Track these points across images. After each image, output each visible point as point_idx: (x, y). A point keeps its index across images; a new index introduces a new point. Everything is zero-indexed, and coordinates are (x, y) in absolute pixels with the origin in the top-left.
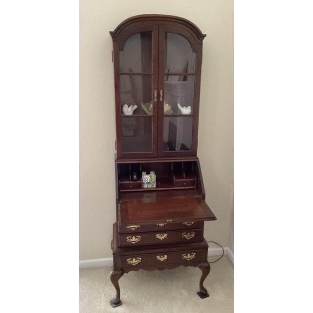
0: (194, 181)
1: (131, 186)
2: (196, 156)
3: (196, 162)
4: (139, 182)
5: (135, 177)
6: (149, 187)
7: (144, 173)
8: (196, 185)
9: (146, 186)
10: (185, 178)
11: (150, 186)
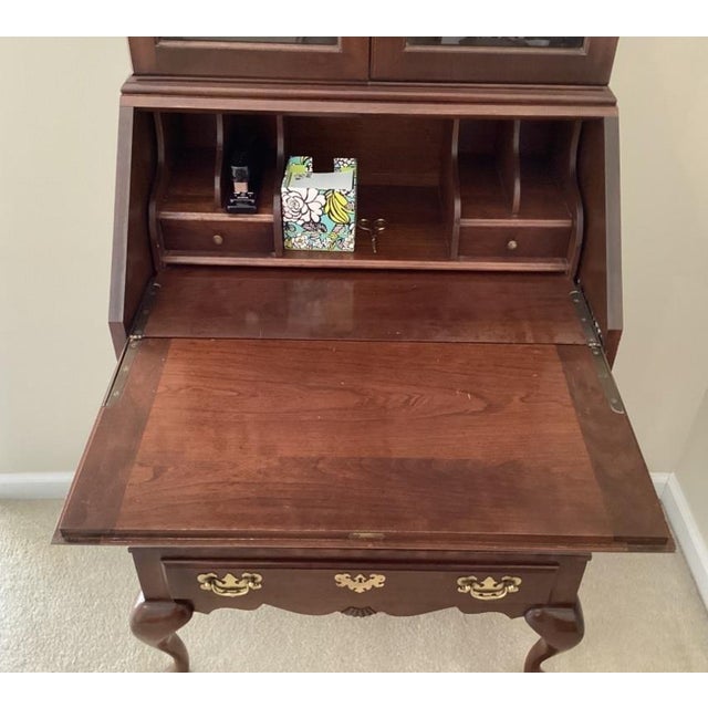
0: (568, 233)
1: (218, 239)
2: (606, 84)
3: (597, 123)
4: (265, 217)
5: (241, 188)
6: (317, 245)
7: (298, 166)
8: (574, 253)
9: (299, 240)
10: (522, 215)
11: (322, 242)
